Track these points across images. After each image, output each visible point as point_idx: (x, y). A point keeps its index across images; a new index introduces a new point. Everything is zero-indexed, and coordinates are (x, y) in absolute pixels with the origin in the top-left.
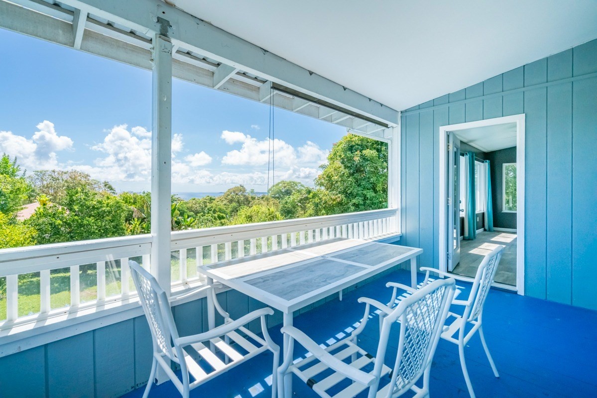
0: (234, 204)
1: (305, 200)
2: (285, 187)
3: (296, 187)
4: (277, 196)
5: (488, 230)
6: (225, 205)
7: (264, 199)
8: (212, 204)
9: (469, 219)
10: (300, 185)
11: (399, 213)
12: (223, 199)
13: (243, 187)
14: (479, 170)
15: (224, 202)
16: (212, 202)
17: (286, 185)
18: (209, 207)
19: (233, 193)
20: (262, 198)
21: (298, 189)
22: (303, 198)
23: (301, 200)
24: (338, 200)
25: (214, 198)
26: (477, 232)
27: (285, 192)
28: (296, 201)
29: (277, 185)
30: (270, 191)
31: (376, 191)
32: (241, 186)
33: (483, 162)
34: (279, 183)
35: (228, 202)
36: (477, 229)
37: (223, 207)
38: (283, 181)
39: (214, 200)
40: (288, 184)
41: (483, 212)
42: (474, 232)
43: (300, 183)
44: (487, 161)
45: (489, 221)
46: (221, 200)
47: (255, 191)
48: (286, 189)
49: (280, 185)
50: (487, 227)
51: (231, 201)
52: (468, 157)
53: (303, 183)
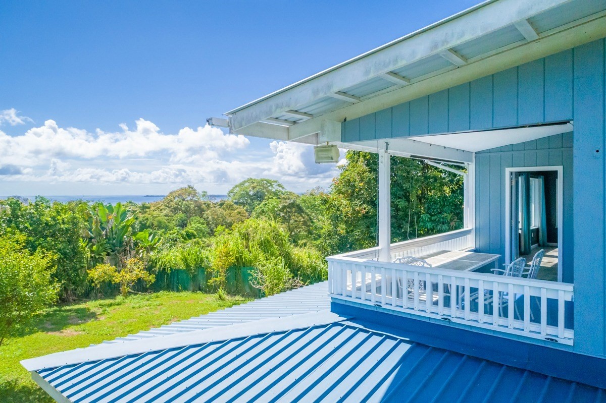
0: (180, 215)
1: (289, 208)
2: (254, 188)
3: (270, 188)
4: (241, 201)
5: (542, 245)
6: (166, 216)
7: (224, 206)
8: (146, 215)
9: (524, 235)
10: (276, 184)
11: (473, 232)
12: (163, 207)
13: (192, 188)
14: (533, 187)
15: (164, 212)
16: (145, 212)
17: (255, 184)
18: (141, 219)
19: (177, 198)
20: (222, 205)
21: (273, 190)
22: (286, 204)
23: (284, 207)
24: (364, 211)
25: (148, 205)
26: (532, 247)
27: (254, 195)
28: (276, 209)
29: (242, 184)
30: (232, 194)
31: (408, 200)
32: (189, 187)
33: (537, 178)
34: (245, 182)
35: (171, 211)
36: (532, 245)
37: (164, 220)
38: (251, 179)
39: (149, 208)
40: (259, 182)
41: (537, 227)
42: (529, 247)
43: (276, 182)
44: (542, 176)
45: (542, 236)
46: (158, 208)
47: (208, 194)
48: (256, 190)
49: (247, 184)
50: (541, 242)
51: (175, 210)
52: (524, 177)
53: (280, 182)
